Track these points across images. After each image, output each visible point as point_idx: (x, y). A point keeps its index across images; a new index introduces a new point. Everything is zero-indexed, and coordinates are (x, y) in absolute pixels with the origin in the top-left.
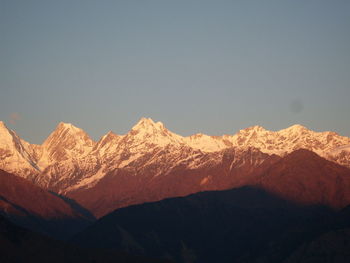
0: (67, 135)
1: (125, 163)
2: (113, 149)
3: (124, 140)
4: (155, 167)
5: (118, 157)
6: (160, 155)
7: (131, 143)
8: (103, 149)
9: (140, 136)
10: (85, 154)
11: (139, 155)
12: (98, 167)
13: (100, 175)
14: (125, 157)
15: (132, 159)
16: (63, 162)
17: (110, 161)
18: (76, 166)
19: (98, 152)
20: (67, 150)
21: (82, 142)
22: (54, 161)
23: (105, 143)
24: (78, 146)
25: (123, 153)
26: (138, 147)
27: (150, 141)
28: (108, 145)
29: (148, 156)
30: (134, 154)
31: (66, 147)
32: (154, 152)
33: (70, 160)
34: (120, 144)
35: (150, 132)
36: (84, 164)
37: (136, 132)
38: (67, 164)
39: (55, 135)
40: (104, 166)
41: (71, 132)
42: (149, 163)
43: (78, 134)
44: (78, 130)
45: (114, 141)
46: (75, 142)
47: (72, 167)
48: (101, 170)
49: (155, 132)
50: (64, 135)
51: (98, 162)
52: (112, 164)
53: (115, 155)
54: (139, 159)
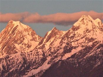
0: (16, 32)
1: (68, 55)
2: (57, 43)
3: (67, 35)
4: (94, 58)
5: (62, 51)
6: (98, 48)
7: (72, 37)
8: (48, 44)
9: (80, 32)
10: (32, 48)
11: (79, 49)
12: (44, 60)
13: (46, 66)
14: (67, 50)
15: (73, 52)
16: (13, 56)
17: (54, 54)
18: (24, 59)
19: (44, 46)
20: (16, 45)
21: (30, 37)
22: (5, 55)
23: (49, 38)
24: (26, 41)
25: (66, 47)
26: (79, 42)
27: (90, 35)
28: (52, 40)
29: (88, 49)
30: (75, 48)
31: (16, 42)
32: (93, 45)
33: (19, 53)
34: (63, 38)
35: (90, 27)
36: (32, 57)
37: (78, 28)
38: (17, 57)
39: (5, 32)
40: (49, 59)
41: (20, 28)
42: (89, 55)
43: (26, 30)
44: (25, 26)
45: (58, 36)
46: (23, 38)
47: (21, 59)
48: (47, 61)
49: (94, 28)
50: (13, 32)
51: (44, 55)
52: (56, 57)
53: (59, 48)
54: (80, 52)
